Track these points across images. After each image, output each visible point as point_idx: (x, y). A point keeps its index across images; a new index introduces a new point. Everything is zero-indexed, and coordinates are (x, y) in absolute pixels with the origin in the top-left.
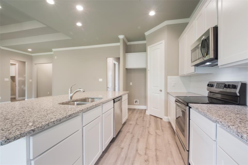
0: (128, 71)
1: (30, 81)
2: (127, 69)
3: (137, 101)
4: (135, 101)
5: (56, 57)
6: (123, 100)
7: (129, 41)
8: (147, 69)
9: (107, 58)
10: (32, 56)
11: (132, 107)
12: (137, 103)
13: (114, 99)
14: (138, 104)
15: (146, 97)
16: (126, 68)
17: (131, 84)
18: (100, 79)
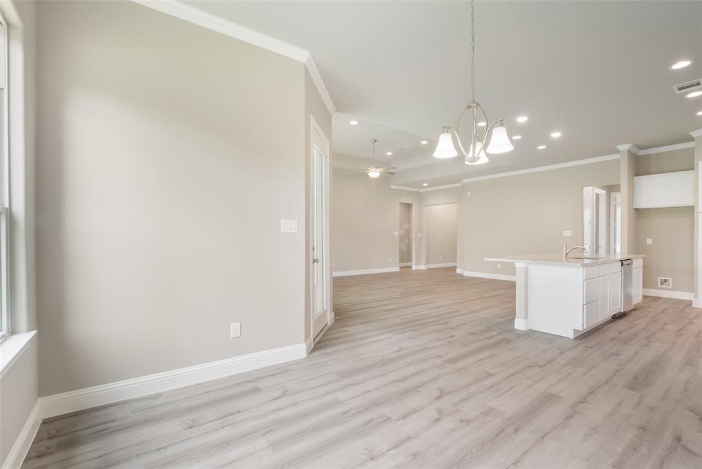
0: (639, 214)
1: (419, 235)
2: (637, 210)
3: (665, 281)
4: (661, 280)
5: (469, 194)
6: (634, 266)
7: (642, 148)
8: (695, 209)
9: (583, 188)
10: (420, 193)
11: (653, 293)
12: (669, 285)
13: (621, 261)
14: (671, 287)
15: (692, 274)
16: (635, 207)
17: (649, 241)
18: (564, 232)
